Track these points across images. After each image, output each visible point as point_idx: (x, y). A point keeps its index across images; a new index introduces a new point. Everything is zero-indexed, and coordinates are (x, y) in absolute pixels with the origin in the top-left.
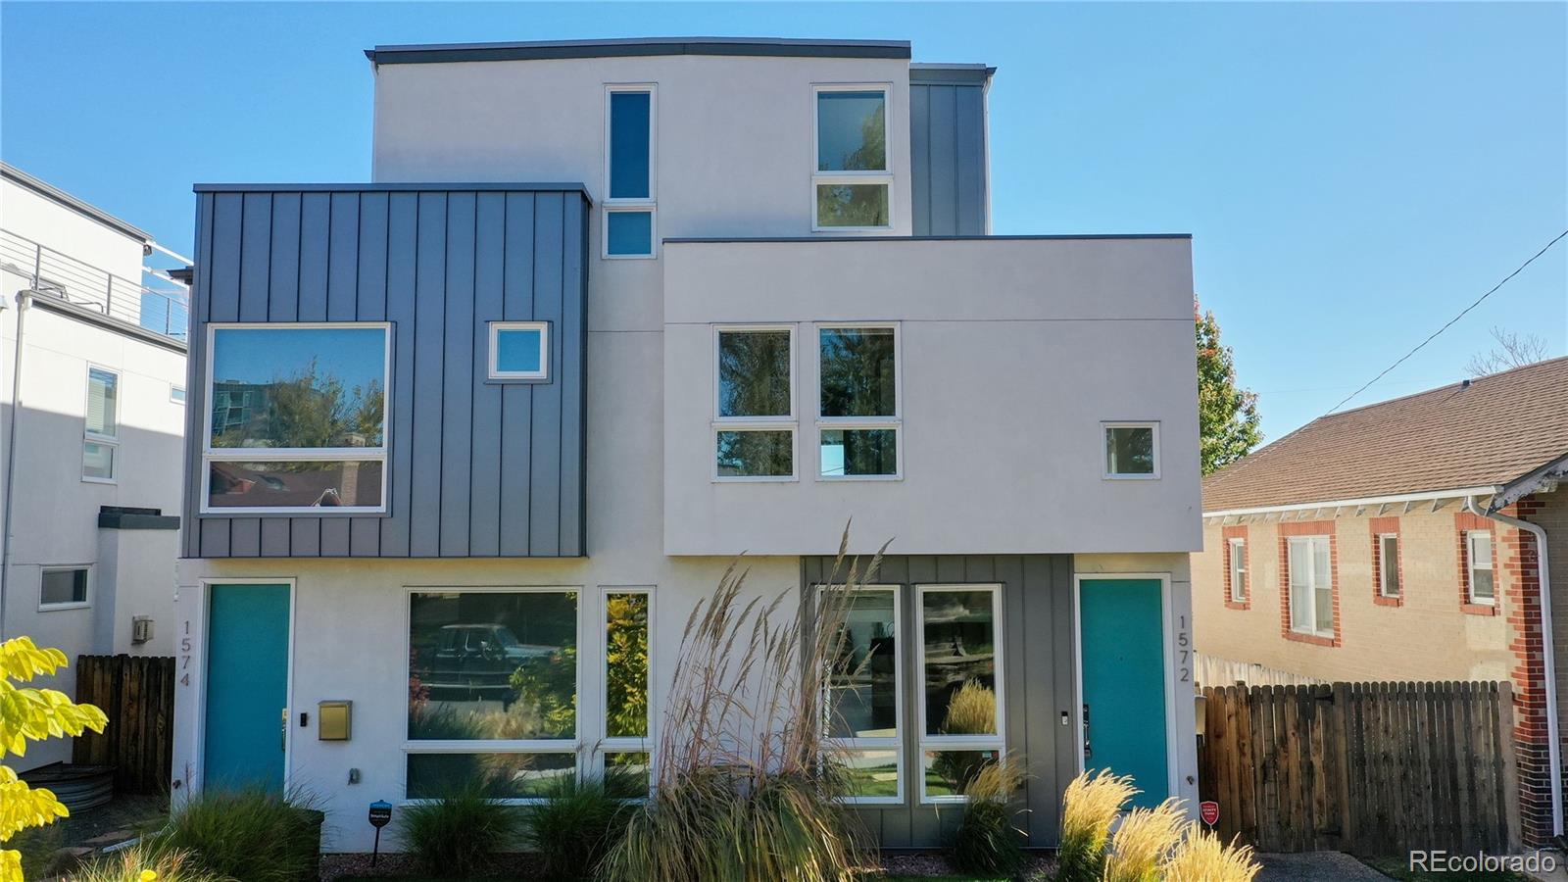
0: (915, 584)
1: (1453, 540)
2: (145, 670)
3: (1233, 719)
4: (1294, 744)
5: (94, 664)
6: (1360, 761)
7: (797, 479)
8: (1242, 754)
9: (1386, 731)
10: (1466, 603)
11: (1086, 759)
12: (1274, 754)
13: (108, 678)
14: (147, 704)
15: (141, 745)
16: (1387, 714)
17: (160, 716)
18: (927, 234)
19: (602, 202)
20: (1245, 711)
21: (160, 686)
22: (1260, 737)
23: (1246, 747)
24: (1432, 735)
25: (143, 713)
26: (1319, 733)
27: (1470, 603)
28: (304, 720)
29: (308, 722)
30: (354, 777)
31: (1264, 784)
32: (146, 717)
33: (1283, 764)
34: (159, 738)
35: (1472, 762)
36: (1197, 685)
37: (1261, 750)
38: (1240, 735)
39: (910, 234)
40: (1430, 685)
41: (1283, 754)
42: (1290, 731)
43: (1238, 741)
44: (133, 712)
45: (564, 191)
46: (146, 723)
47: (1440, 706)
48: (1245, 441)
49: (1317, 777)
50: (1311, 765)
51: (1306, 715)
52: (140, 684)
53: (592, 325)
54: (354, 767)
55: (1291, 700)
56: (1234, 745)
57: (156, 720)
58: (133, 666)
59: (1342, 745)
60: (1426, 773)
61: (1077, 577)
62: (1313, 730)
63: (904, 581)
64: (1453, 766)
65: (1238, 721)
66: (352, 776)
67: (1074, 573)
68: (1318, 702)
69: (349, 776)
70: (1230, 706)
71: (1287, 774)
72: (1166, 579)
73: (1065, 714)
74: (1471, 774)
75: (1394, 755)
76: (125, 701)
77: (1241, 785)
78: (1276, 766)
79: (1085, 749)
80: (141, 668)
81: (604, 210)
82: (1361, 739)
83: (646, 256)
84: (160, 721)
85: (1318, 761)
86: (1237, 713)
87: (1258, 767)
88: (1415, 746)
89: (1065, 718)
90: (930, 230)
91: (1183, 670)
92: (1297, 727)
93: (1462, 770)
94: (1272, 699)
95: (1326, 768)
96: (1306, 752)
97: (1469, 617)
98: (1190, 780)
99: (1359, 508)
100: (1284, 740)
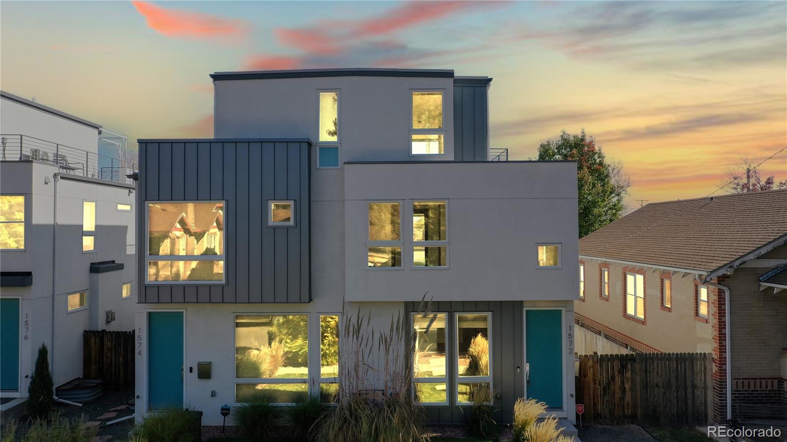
0: (454, 312)
1: (692, 287)
2: (113, 337)
3: (591, 369)
4: (618, 379)
5: (91, 335)
6: (645, 386)
7: (403, 269)
8: (595, 383)
9: (658, 374)
10: (696, 316)
11: (527, 386)
12: (609, 384)
13: (98, 341)
14: (115, 351)
15: (113, 370)
16: (658, 367)
17: (121, 357)
18: (461, 160)
19: (317, 143)
20: (597, 365)
21: (121, 344)
22: (603, 376)
23: (597, 381)
24: (677, 376)
25: (113, 355)
26: (629, 374)
27: (698, 316)
28: (191, 370)
29: (193, 371)
30: (213, 394)
31: (604, 396)
32: (115, 357)
33: (612, 388)
34: (121, 367)
35: (694, 387)
36: (576, 354)
37: (603, 382)
38: (594, 376)
39: (453, 159)
40: (677, 354)
41: (612, 383)
42: (616, 374)
43: (593, 378)
44: (109, 355)
45: (300, 142)
46: (115, 360)
47: (681, 364)
48: (616, 209)
49: (627, 393)
50: (625, 388)
51: (623, 367)
52: (112, 343)
53: (313, 199)
54: (213, 390)
55: (617, 360)
56: (592, 379)
57: (119, 359)
58: (108, 335)
59: (638, 379)
60: (674, 392)
61: (525, 309)
62: (626, 373)
63: (449, 310)
64: (686, 388)
65: (593, 369)
66: (212, 394)
67: (523, 307)
68: (628, 361)
69: (211, 393)
70: (590, 363)
71: (614, 392)
72: (564, 310)
73: (519, 367)
74: (693, 392)
75: (660, 384)
76: (105, 350)
77: (594, 397)
78: (609, 389)
79: (527, 382)
80: (112, 336)
81: (317, 147)
82: (646, 377)
83: (336, 168)
84: (121, 359)
85: (627, 386)
86: (593, 366)
87: (602, 389)
88: (669, 381)
89: (518, 369)
90: (462, 159)
91: (570, 349)
92: (619, 372)
93: (689, 390)
94: (609, 360)
95: (631, 389)
96: (623, 382)
97: (697, 322)
98: (572, 395)
99: (654, 269)
100: (613, 378)
